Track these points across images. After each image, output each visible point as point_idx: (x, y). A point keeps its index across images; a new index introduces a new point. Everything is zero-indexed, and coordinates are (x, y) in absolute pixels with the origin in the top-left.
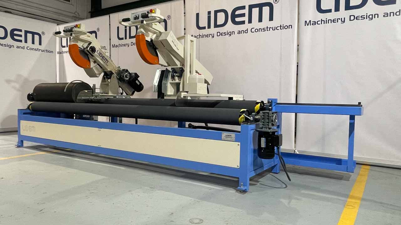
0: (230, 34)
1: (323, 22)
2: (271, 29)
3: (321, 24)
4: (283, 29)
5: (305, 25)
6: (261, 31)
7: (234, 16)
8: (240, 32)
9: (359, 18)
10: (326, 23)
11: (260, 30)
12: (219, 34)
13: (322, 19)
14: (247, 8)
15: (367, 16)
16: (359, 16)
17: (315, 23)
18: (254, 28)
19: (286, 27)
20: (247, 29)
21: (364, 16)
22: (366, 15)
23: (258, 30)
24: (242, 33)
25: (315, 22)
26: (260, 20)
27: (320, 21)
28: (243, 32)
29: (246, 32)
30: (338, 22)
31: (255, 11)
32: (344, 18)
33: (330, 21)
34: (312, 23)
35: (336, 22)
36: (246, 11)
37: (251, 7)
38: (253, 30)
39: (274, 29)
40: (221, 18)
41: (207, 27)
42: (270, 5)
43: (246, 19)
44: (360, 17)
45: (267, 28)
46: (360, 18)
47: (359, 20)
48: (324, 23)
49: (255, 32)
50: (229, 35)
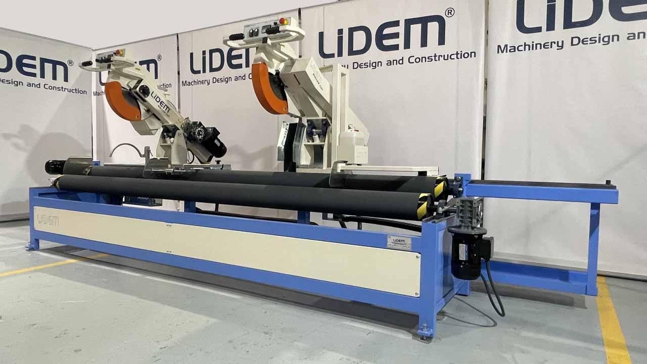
0: (375, 65)
1: (527, 47)
2: (442, 59)
3: (525, 50)
4: (461, 58)
5: (498, 52)
6: (426, 61)
7: (380, 37)
8: (391, 63)
9: (587, 41)
10: (533, 49)
11: (424, 59)
12: (356, 64)
13: (525, 43)
14: (402, 24)
15: (600, 38)
16: (588, 38)
17: (515, 49)
18: (413, 56)
19: (466, 55)
20: (403, 58)
21: (596, 37)
22: (598, 37)
23: (420, 60)
24: (393, 64)
25: (515, 47)
26: (424, 43)
27: (522, 46)
28: (395, 62)
29: (401, 62)
30: (551, 47)
31: (416, 29)
32: (563, 42)
33: (539, 46)
34: (509, 48)
35: (548, 48)
36: (401, 29)
37: (409, 23)
38: (412, 60)
39: (446, 58)
40: (360, 39)
41: (336, 55)
42: (440, 20)
43: (400, 41)
44: (589, 40)
45: (435, 56)
46: (589, 42)
47: (587, 44)
48: (529, 50)
49: (415, 63)
50: (373, 66)
